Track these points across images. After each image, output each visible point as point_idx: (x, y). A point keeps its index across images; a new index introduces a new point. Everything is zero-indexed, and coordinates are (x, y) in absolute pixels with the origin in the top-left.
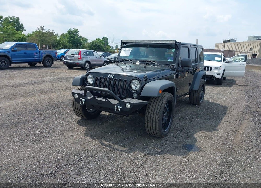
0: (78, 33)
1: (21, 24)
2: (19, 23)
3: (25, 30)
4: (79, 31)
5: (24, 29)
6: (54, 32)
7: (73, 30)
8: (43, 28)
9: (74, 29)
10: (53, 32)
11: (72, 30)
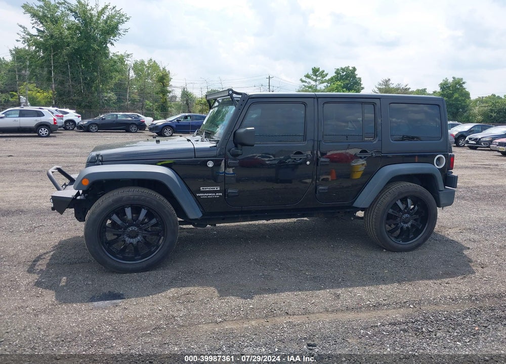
0: (462, 86)
1: (358, 78)
2: (354, 77)
3: (363, 88)
4: (464, 83)
5: (362, 86)
6: (410, 88)
7: (451, 81)
8: (387, 82)
9: (454, 78)
10: (408, 87)
11: (449, 81)
